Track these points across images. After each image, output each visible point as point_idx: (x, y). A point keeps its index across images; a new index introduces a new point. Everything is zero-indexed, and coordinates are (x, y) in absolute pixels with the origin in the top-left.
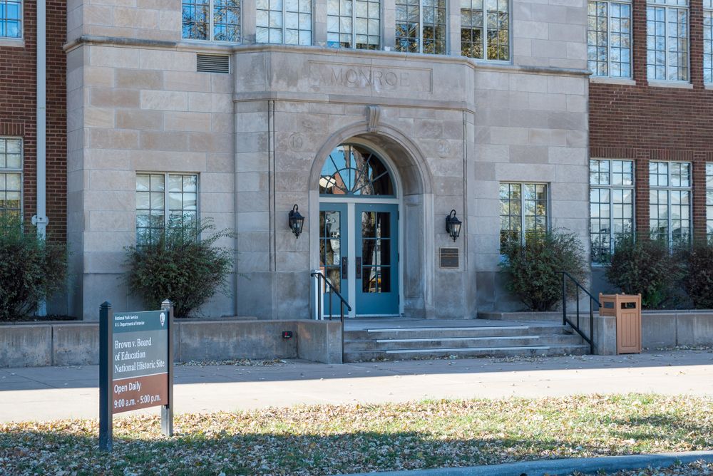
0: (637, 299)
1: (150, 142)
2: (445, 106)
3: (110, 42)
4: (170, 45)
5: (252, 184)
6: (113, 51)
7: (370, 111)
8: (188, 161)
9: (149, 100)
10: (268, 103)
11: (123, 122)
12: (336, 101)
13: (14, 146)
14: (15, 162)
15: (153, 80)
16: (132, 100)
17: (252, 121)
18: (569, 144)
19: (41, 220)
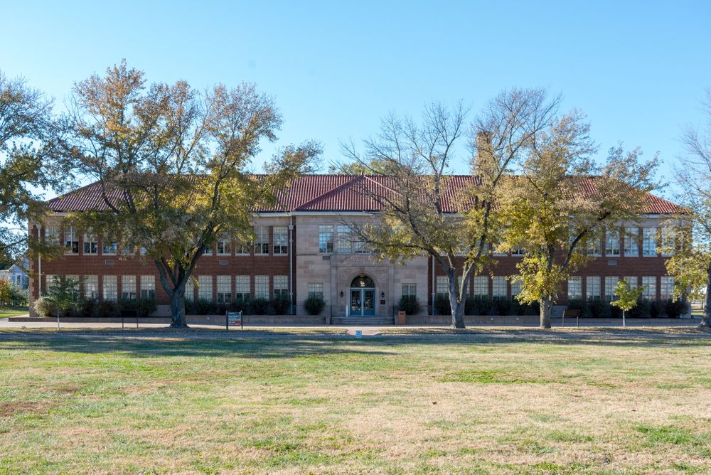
0: (404, 312)
1: (311, 276)
2: (383, 266)
3: (302, 255)
4: (315, 255)
5: (334, 285)
6: (303, 257)
7: (362, 268)
8: (320, 280)
9: (311, 267)
10: (337, 267)
11: (305, 272)
12: (353, 266)
13: (286, 277)
14: (287, 281)
15: (312, 262)
16: (307, 267)
17: (334, 271)
18: (422, 274)
19: (291, 293)
